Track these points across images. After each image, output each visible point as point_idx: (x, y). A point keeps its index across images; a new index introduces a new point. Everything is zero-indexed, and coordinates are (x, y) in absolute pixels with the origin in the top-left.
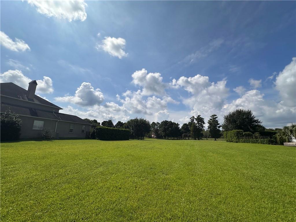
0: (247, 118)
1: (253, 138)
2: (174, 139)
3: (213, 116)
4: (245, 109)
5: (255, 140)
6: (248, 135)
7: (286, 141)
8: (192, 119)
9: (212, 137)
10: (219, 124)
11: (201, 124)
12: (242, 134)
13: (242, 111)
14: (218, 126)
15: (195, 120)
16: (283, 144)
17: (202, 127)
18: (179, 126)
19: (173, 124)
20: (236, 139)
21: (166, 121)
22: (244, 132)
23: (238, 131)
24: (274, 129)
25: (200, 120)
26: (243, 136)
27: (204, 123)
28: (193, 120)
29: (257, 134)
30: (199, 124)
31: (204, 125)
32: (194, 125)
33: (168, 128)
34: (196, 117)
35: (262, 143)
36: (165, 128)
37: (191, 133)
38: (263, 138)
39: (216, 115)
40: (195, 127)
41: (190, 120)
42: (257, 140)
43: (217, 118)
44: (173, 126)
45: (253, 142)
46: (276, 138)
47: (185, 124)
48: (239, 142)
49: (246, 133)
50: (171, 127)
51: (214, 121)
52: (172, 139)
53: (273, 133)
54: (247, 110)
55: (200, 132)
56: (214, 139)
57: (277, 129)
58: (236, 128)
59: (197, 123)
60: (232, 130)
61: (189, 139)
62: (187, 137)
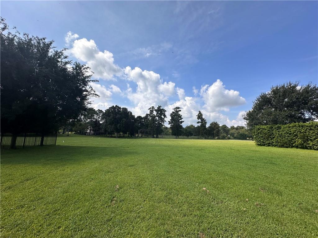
3: (176, 108)
8: (151, 109)
14: (181, 121)
15: (154, 111)
31: (165, 119)
34: (156, 109)
39: (180, 108)
43: (180, 111)
51: (177, 114)
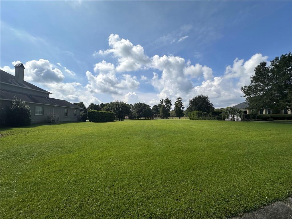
0: (205, 101)
1: (208, 117)
2: (145, 119)
3: (178, 98)
4: (204, 95)
5: (209, 117)
6: (205, 115)
7: (226, 118)
9: (177, 116)
10: (183, 106)
11: (169, 106)
12: (201, 114)
13: (202, 96)
14: (182, 107)
15: (164, 102)
16: (225, 120)
17: (170, 108)
18: (150, 108)
19: (146, 106)
20: (197, 117)
21: (139, 103)
22: (203, 112)
23: (199, 112)
24: (220, 109)
25: (168, 102)
26: (202, 115)
27: (171, 105)
28: (162, 102)
29: (211, 114)
30: (167, 105)
31: (171, 107)
32: (163, 106)
33: (142, 110)
34: (165, 100)
35: (213, 119)
36: (139, 110)
37: (161, 113)
38: (214, 116)
39: (181, 98)
40: (164, 108)
41: (160, 102)
42: (211, 117)
43: (181, 100)
44: (146, 108)
45: (208, 119)
46: (221, 116)
47: (155, 106)
48: (199, 120)
49: (204, 113)
50: (144, 109)
51: (180, 103)
52: (144, 119)
53: (219, 112)
54: (205, 96)
55: (168, 112)
56: (178, 118)
57: (221, 109)
58: (197, 109)
59: (166, 105)
60: (194, 111)
61: (158, 119)
62: (157, 117)
